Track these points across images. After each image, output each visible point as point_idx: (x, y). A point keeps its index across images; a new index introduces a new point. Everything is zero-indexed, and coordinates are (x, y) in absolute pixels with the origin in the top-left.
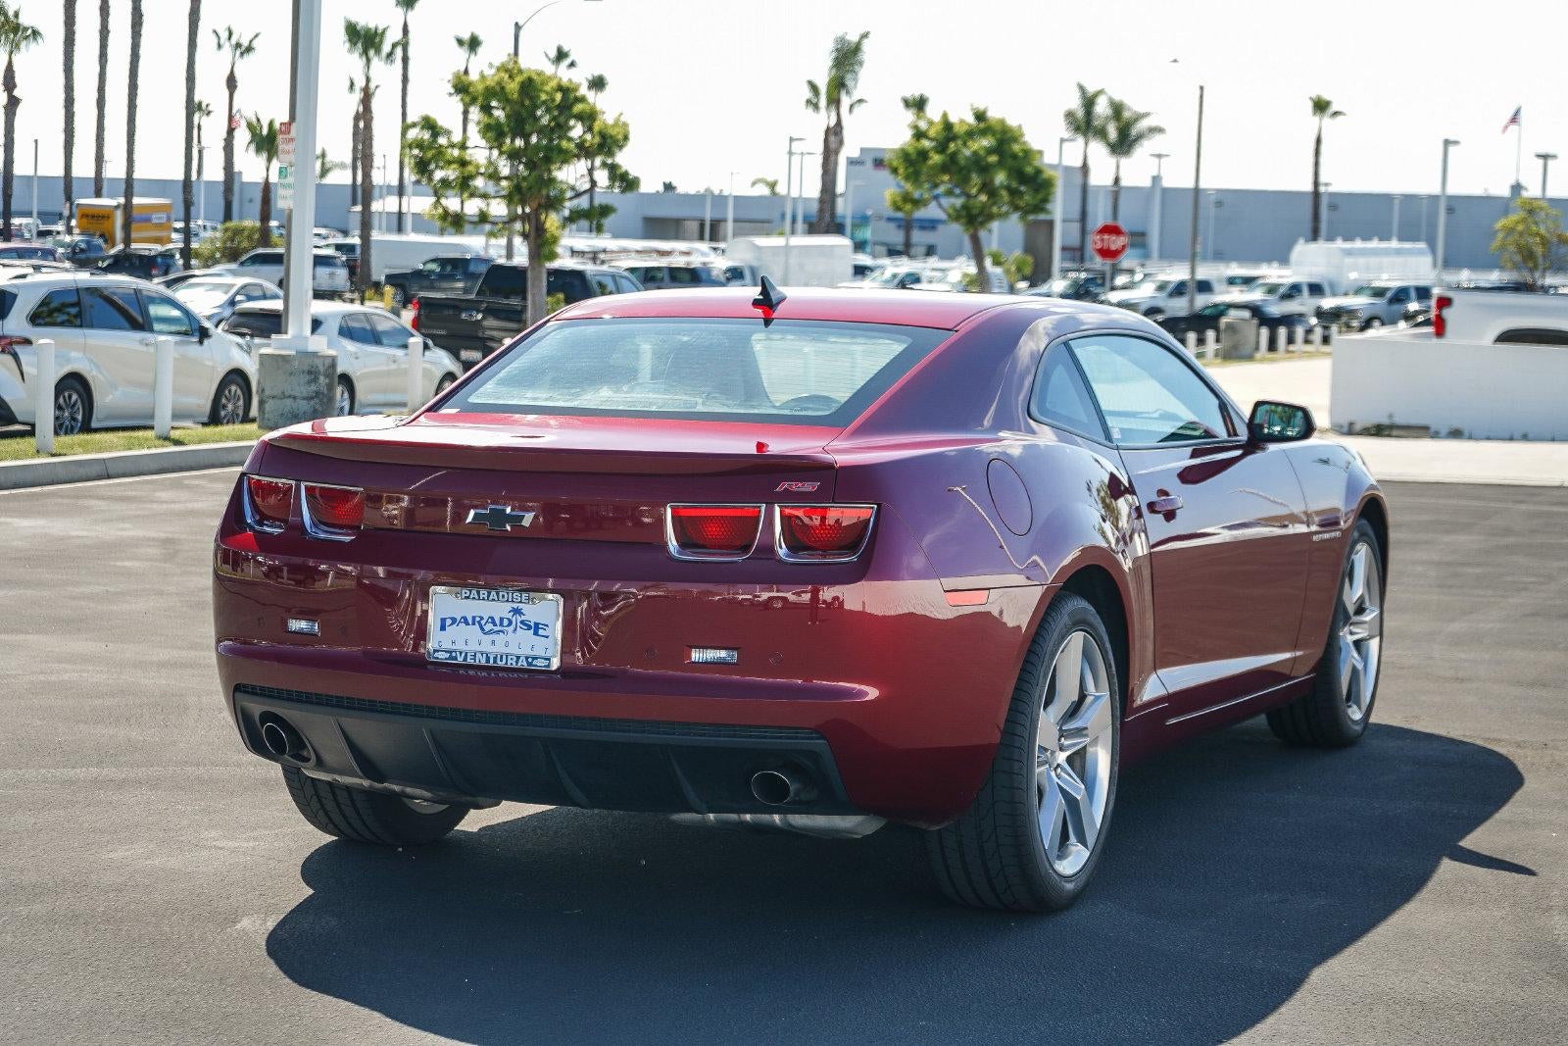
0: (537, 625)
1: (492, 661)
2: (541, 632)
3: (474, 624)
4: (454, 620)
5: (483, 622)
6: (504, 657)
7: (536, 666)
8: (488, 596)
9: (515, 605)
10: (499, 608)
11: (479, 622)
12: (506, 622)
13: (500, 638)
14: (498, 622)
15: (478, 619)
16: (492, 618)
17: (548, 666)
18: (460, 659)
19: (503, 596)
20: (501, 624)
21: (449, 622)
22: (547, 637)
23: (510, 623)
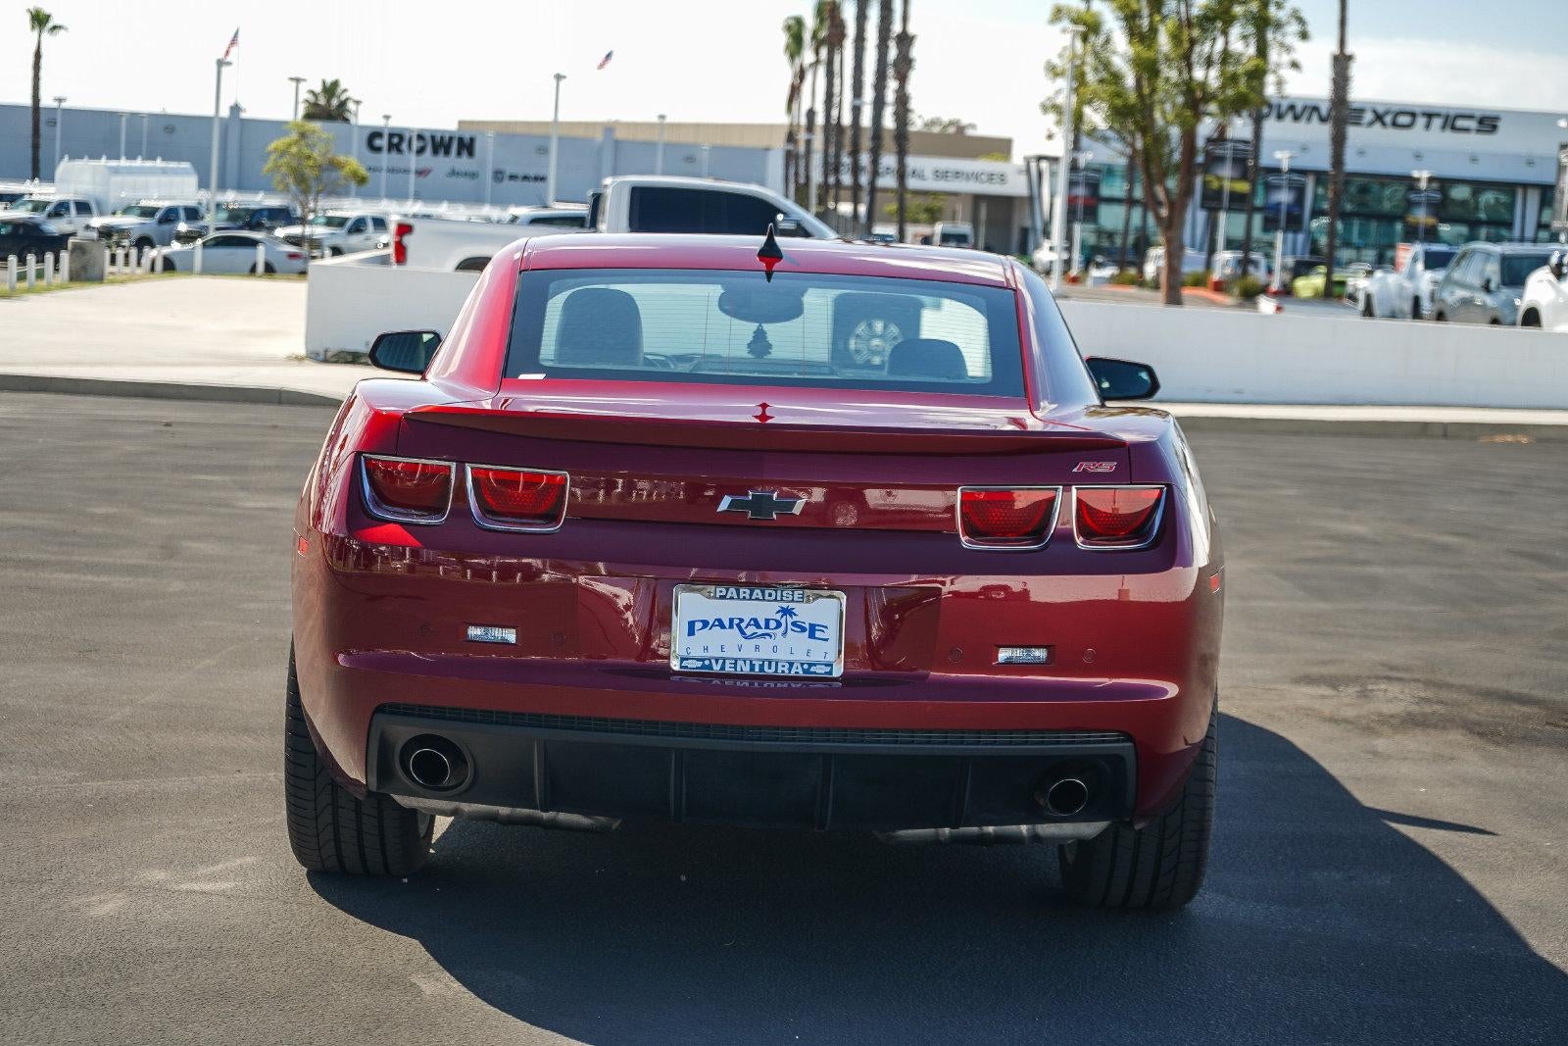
0: (813, 627)
1: (757, 669)
2: (818, 634)
3: (731, 627)
4: (705, 623)
5: (743, 625)
6: (773, 664)
7: (815, 673)
8: (751, 595)
9: (785, 605)
10: (764, 609)
11: (738, 625)
12: (773, 624)
13: (766, 644)
14: (762, 624)
15: (736, 621)
16: (755, 620)
17: (831, 673)
18: (716, 668)
19: (770, 595)
20: (767, 627)
21: (698, 625)
22: (826, 640)
23: (779, 624)
